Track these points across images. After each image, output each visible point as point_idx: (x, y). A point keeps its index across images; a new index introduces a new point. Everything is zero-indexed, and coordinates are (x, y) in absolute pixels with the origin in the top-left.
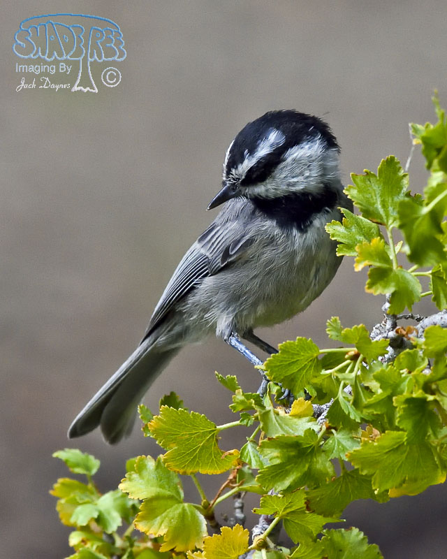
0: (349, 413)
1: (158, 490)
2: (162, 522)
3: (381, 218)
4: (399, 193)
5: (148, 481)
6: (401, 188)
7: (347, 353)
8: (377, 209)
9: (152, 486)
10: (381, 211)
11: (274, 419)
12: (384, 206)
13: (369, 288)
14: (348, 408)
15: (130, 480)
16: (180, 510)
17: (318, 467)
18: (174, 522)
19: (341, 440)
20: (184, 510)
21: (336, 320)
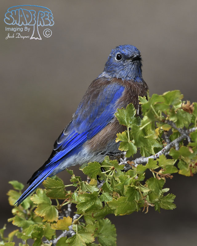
0: (109, 188)
1: (43, 201)
2: (44, 212)
3: (126, 124)
4: (133, 116)
5: (40, 197)
6: (133, 114)
7: (110, 167)
8: (125, 121)
9: (41, 199)
10: (126, 122)
11: (84, 185)
12: (127, 120)
13: (120, 149)
14: (109, 186)
15: (34, 196)
16: (50, 208)
17: (97, 204)
18: (48, 212)
19: (106, 195)
20: (51, 208)
21: (108, 157)
